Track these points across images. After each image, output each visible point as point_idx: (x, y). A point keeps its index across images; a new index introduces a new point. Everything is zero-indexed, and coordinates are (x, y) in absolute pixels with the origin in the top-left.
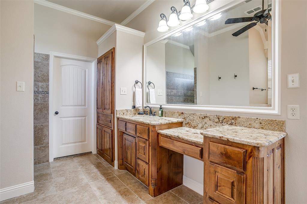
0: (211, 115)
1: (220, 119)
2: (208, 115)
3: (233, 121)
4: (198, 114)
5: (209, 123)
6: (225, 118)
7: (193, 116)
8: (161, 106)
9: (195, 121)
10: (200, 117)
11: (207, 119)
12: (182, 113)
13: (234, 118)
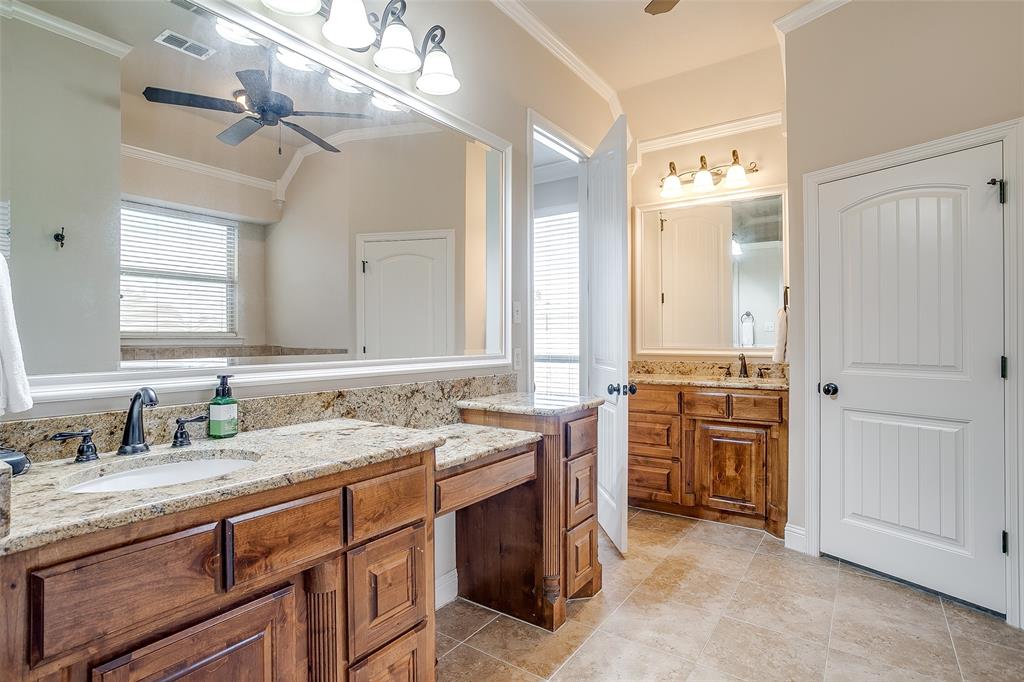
0: (427, 385)
1: (445, 391)
2: (421, 384)
3: (466, 389)
4: (395, 387)
5: (423, 406)
6: (453, 387)
7: (379, 397)
8: (224, 379)
9: (385, 413)
10: (400, 396)
11: (419, 397)
12: (340, 395)
13: (467, 383)
